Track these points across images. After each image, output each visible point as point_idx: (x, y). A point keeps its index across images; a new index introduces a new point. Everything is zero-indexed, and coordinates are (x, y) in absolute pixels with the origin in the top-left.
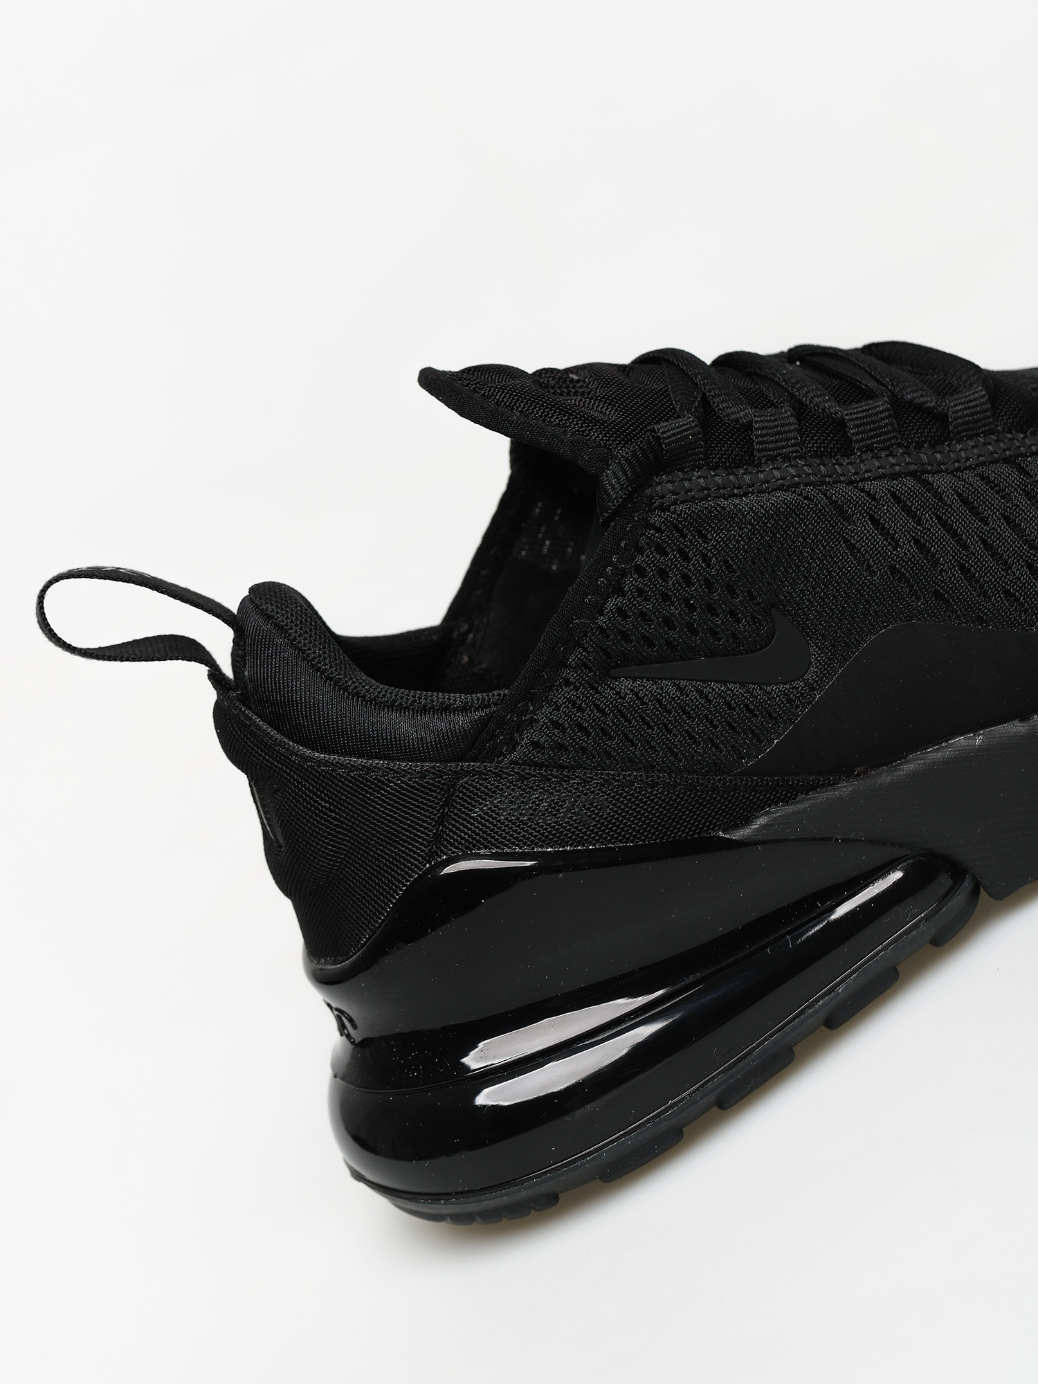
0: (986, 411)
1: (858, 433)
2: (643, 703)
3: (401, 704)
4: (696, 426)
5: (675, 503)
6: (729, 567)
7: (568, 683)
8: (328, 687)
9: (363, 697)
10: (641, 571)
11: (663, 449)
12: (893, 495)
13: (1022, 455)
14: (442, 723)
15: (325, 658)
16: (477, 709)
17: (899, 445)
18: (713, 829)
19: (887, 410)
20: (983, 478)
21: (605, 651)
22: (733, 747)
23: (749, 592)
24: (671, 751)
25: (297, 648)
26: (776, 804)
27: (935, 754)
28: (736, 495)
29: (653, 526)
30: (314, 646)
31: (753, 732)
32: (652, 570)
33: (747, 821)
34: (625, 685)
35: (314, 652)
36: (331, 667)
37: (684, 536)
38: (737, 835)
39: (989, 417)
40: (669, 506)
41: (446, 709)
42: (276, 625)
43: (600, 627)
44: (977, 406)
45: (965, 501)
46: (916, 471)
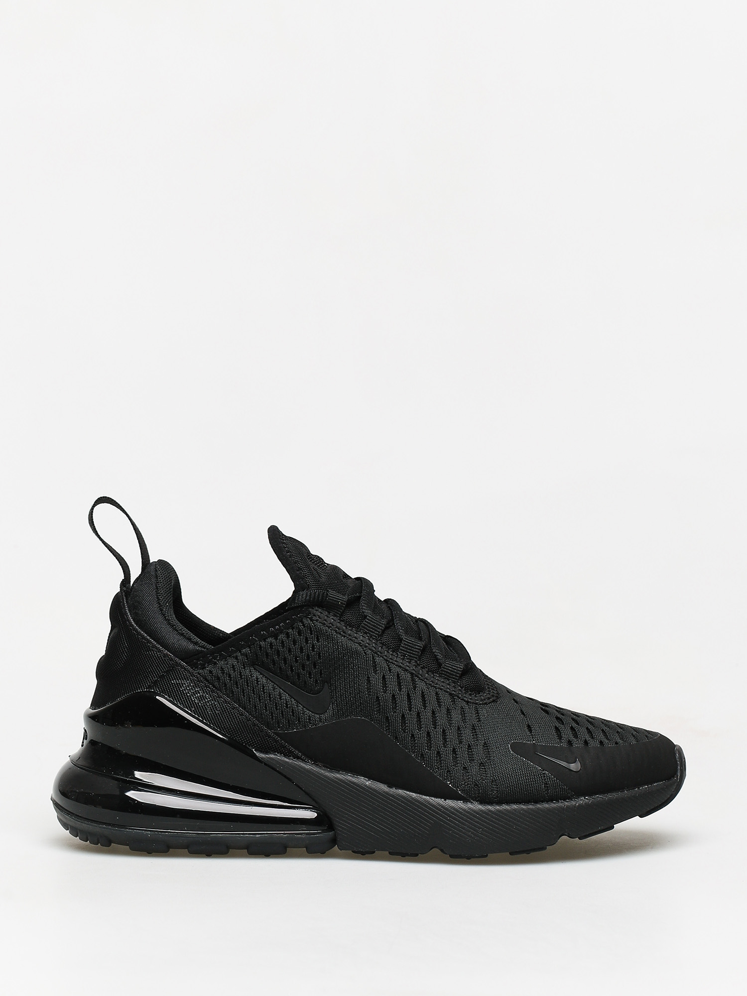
0: (458, 674)
1: (403, 647)
2: (257, 683)
3: (176, 628)
4: (345, 601)
5: (317, 621)
6: (319, 656)
7: (236, 658)
8: (156, 605)
9: (165, 617)
10: (288, 635)
11: (326, 600)
12: (398, 675)
13: (458, 697)
14: (184, 643)
15: (163, 596)
16: (200, 646)
17: (416, 662)
18: (252, 746)
19: (421, 647)
20: (437, 693)
21: (257, 655)
22: (278, 721)
23: (321, 670)
24: (255, 707)
25: (156, 586)
26: (281, 754)
27: (349, 777)
28: (341, 634)
29: (303, 623)
30: (163, 589)
31: (289, 721)
32: (292, 638)
33: (266, 753)
34: (256, 674)
35: (161, 591)
36: (163, 600)
37: (311, 634)
38: (257, 754)
39: (457, 676)
40: (314, 620)
41: (189, 639)
42: (156, 574)
43: (260, 645)
44: (455, 669)
45: (423, 696)
46: (414, 674)
